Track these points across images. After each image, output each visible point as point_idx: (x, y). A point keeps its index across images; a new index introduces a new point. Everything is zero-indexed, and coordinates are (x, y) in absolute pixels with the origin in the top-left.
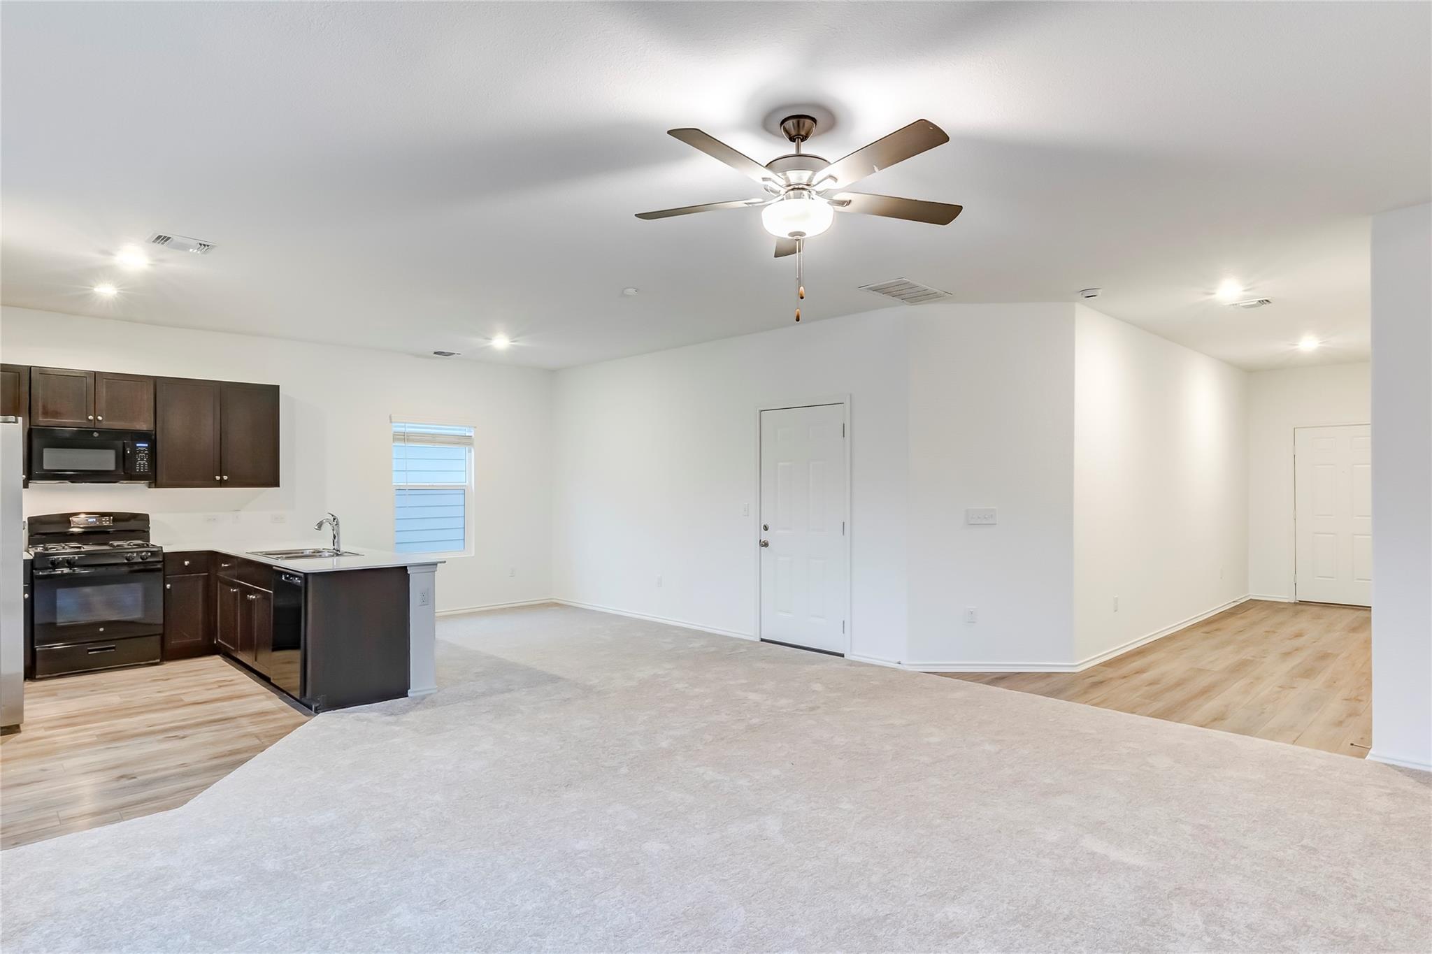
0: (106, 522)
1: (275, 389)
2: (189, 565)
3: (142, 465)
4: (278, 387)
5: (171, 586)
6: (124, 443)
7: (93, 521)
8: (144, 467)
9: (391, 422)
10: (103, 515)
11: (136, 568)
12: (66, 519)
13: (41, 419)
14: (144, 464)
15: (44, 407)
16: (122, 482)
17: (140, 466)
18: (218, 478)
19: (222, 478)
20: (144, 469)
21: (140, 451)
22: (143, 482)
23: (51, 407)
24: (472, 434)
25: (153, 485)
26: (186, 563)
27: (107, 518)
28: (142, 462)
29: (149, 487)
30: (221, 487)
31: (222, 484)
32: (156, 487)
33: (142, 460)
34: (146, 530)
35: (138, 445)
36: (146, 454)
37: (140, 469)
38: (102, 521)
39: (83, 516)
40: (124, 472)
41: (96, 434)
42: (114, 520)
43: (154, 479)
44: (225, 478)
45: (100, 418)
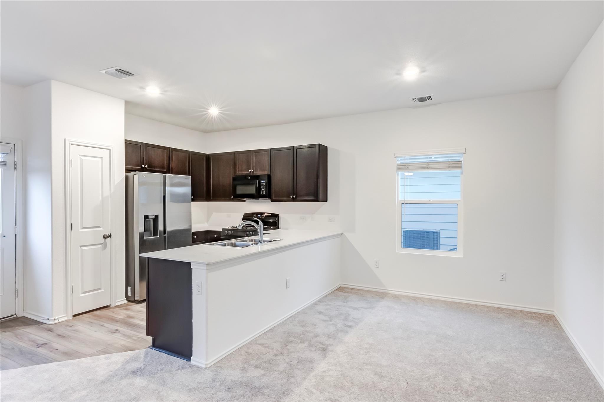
1: (317, 146)
6: (258, 181)
9: (395, 157)
12: (253, 215)
15: (238, 168)
18: (292, 196)
20: (264, 193)
21: (262, 184)
23: (240, 168)
28: (263, 190)
30: (294, 201)
35: (262, 181)
36: (264, 186)
37: (262, 193)
38: (262, 217)
40: (258, 195)
41: (249, 178)
42: (265, 216)
43: (270, 197)
44: (294, 196)
45: (252, 170)
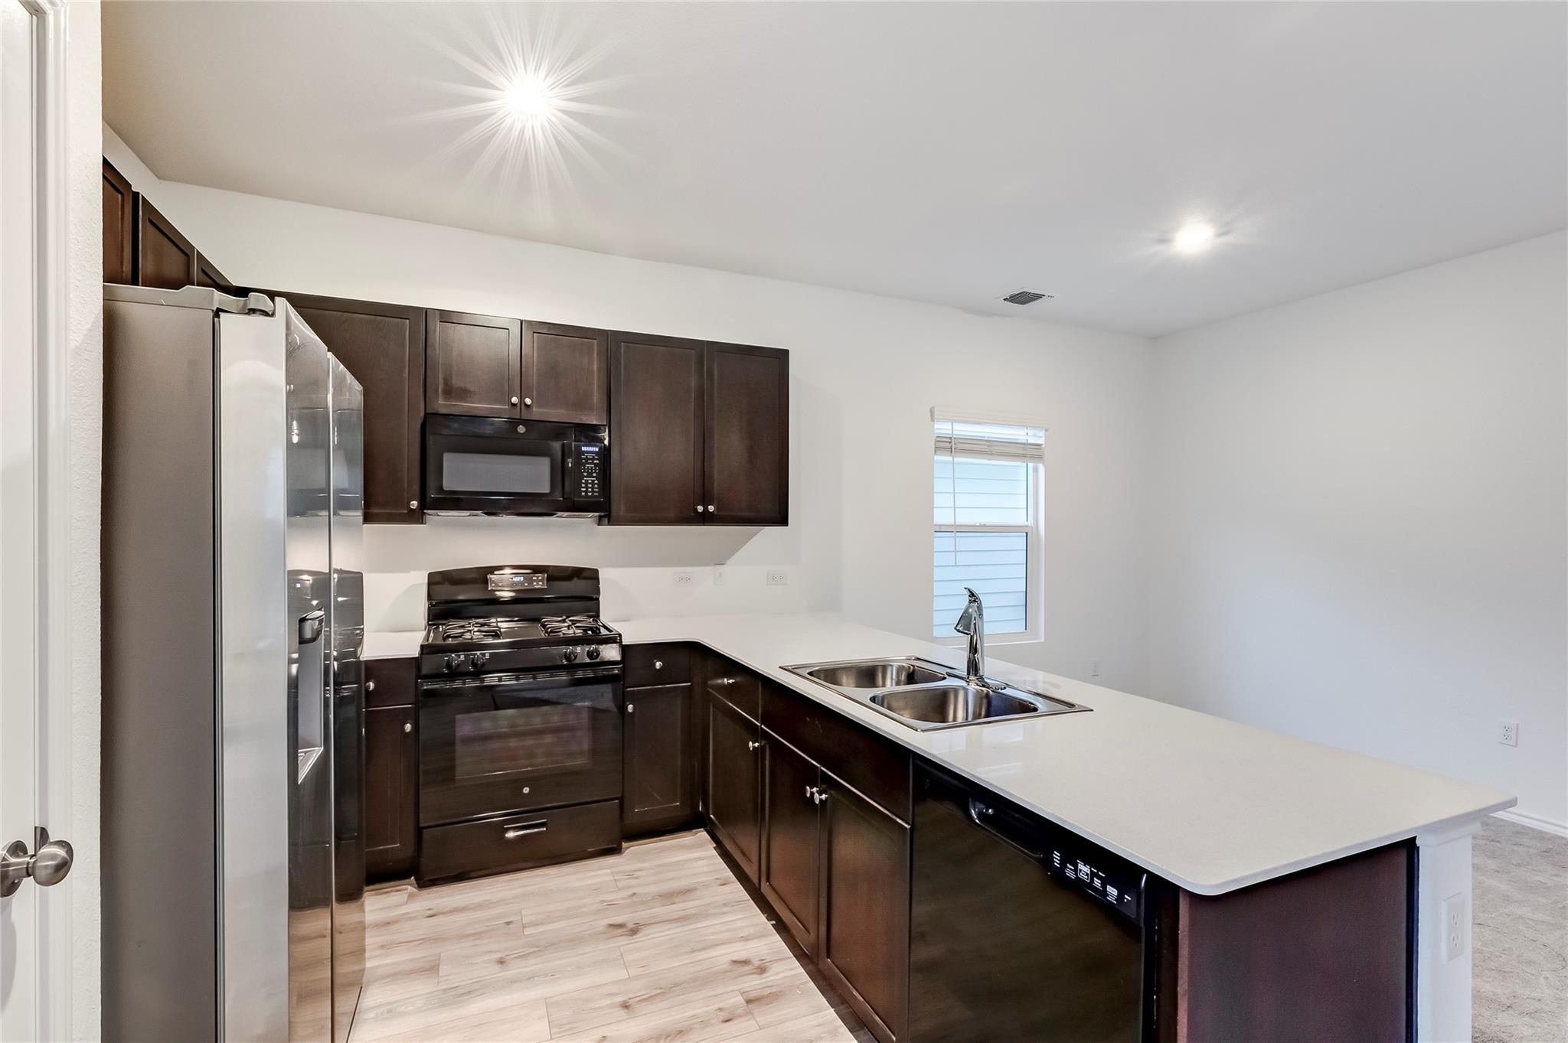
0: (539, 583)
1: (782, 356)
2: (661, 668)
3: (590, 485)
4: (786, 352)
5: (634, 708)
6: (563, 444)
7: (520, 582)
8: (593, 488)
9: (932, 420)
10: (536, 569)
11: (580, 675)
12: (482, 575)
13: (440, 402)
14: (593, 483)
15: (447, 382)
16: (560, 514)
17: (587, 487)
18: (700, 509)
19: (706, 509)
20: (593, 494)
21: (587, 459)
22: (591, 514)
23: (457, 382)
24: (1041, 441)
25: (606, 520)
26: (658, 665)
27: (540, 576)
28: (590, 481)
29: (599, 525)
30: (703, 523)
31: (706, 519)
32: (609, 524)
33: (590, 475)
34: (595, 597)
35: (584, 449)
36: (595, 467)
37: (586, 493)
38: (531, 581)
39: (508, 571)
40: (563, 498)
41: (521, 429)
42: (549, 579)
43: (604, 510)
44: (711, 508)
45: (528, 401)
